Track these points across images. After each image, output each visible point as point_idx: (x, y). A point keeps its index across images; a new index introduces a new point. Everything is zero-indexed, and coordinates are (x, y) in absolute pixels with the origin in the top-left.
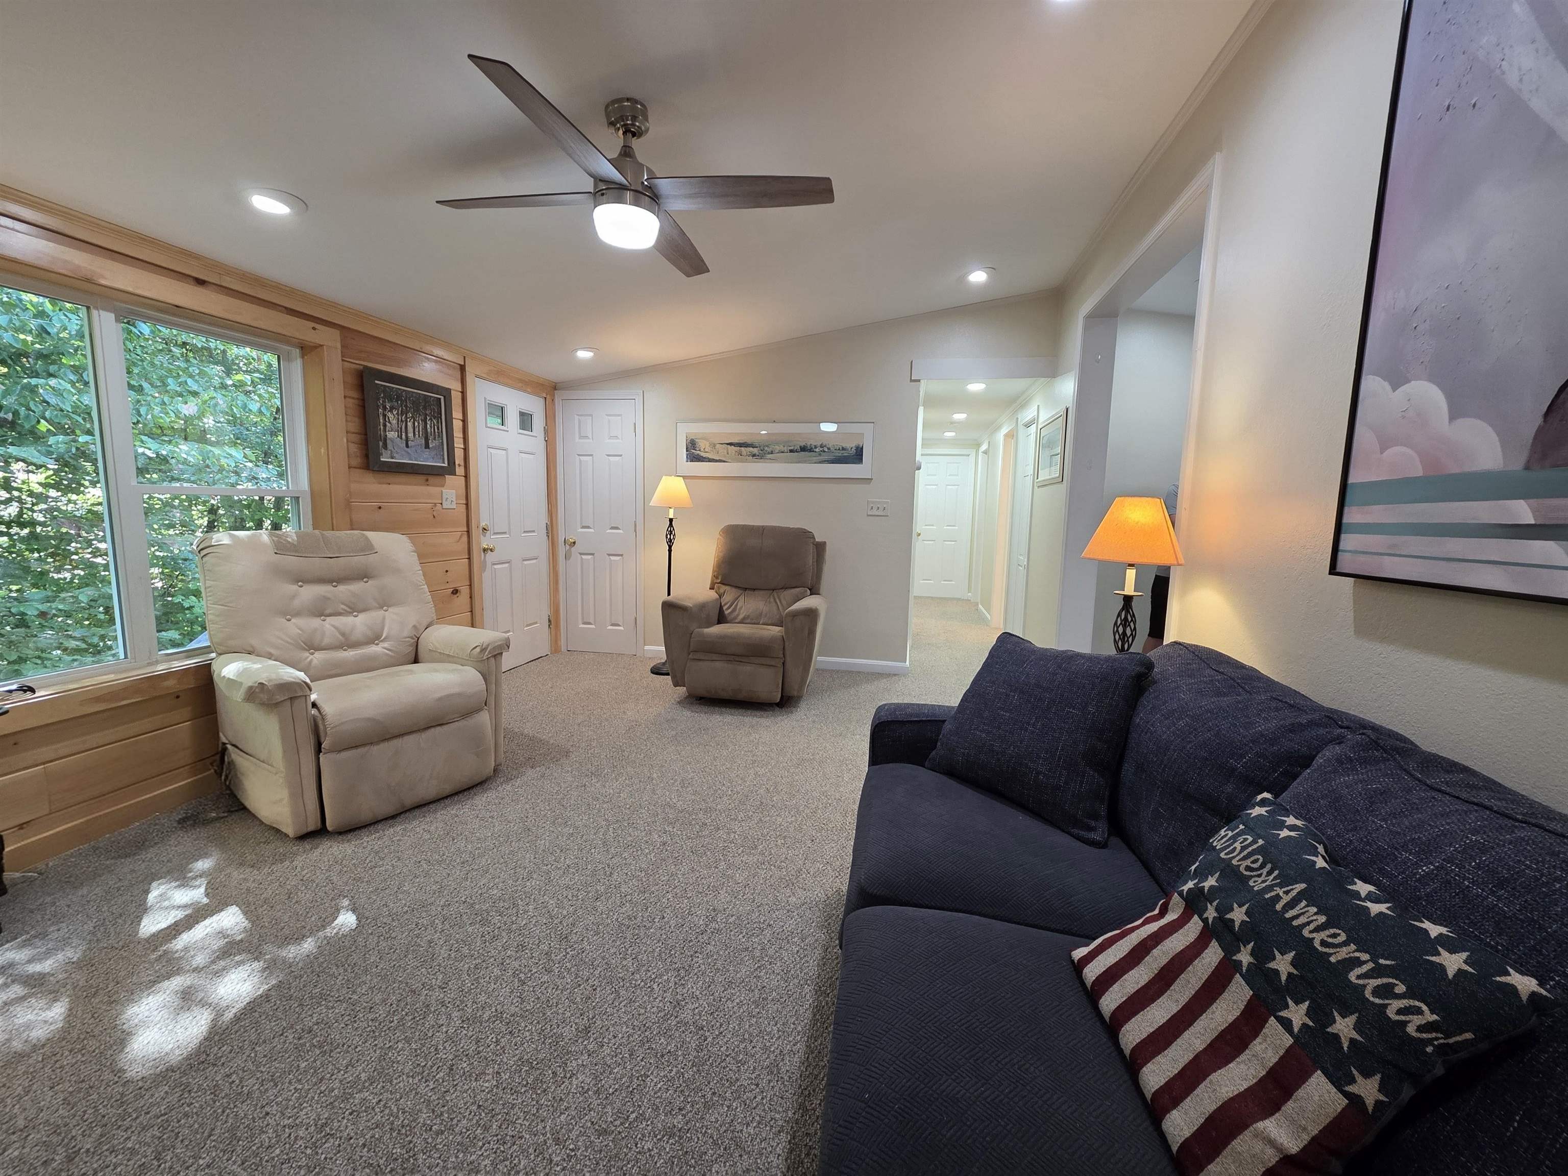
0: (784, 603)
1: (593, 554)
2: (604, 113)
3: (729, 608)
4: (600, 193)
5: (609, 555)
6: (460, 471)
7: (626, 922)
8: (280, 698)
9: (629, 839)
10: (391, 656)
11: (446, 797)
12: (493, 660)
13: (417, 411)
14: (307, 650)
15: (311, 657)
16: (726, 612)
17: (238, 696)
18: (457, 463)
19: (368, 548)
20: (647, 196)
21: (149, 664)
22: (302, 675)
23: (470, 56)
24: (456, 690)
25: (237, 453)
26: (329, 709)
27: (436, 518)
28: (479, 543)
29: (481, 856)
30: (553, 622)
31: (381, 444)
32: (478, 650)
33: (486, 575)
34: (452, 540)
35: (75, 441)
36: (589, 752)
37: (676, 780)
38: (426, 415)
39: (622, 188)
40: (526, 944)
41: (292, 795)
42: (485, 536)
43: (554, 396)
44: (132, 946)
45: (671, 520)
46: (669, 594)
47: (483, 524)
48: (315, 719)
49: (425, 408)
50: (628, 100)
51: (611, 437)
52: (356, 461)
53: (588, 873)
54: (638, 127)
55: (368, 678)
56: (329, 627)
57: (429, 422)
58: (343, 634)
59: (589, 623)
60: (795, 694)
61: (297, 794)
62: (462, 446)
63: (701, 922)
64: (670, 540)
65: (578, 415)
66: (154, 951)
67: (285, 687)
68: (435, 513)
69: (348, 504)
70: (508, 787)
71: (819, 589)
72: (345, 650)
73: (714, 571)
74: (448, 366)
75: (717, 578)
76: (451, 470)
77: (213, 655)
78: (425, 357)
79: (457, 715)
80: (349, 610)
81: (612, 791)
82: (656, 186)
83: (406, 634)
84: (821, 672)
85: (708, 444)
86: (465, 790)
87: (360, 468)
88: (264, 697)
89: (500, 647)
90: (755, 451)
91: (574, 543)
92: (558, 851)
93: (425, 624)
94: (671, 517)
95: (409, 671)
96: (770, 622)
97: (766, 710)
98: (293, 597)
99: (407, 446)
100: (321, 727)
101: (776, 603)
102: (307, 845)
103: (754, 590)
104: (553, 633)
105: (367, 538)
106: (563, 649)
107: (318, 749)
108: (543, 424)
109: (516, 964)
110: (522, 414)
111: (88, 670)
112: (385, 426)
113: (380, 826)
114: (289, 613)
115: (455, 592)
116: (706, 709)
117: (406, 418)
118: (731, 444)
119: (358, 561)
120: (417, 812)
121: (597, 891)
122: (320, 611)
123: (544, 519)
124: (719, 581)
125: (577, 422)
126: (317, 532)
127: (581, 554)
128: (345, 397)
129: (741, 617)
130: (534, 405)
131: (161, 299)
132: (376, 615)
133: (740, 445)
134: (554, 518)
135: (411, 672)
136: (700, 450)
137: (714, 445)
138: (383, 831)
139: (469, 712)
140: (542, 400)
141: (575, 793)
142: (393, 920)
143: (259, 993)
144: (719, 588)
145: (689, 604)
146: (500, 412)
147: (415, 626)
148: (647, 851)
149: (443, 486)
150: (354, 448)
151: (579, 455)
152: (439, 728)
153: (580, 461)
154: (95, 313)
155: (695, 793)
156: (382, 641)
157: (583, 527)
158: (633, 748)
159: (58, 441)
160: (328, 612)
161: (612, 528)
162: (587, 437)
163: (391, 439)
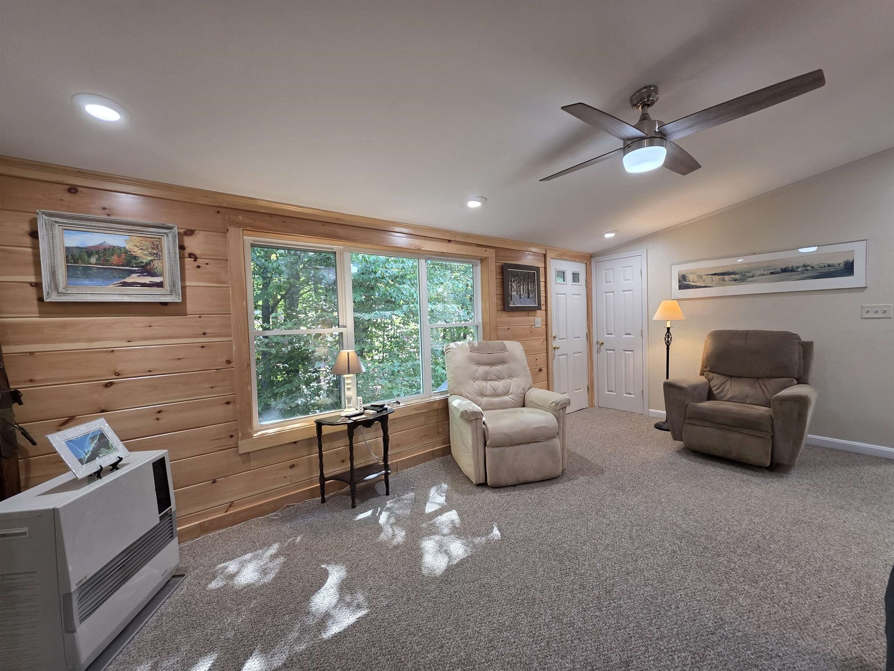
0: (770, 388)
1: (614, 350)
2: (629, 101)
3: (717, 389)
4: (628, 147)
5: (625, 351)
6: (543, 307)
7: (650, 598)
8: (472, 418)
9: (648, 540)
10: (513, 402)
11: (538, 482)
12: (561, 410)
13: (525, 280)
14: (480, 396)
15: (482, 399)
16: (715, 392)
17: (458, 415)
18: (542, 304)
19: (504, 349)
20: (659, 137)
21: (430, 396)
22: (480, 408)
23: (562, 108)
24: (543, 425)
25: (455, 306)
26: (489, 426)
27: (532, 333)
28: (552, 345)
29: (557, 521)
30: (590, 389)
31: (510, 298)
32: (554, 404)
33: (555, 362)
34: (538, 343)
35: (409, 306)
36: (616, 473)
37: (680, 508)
38: (529, 282)
39: (642, 138)
40: (585, 586)
41: (475, 464)
42: (555, 341)
43: (591, 261)
44: (423, 515)
45: (668, 329)
46: (667, 378)
47: (554, 335)
48: (484, 429)
49: (528, 279)
50: (645, 88)
51: (625, 280)
52: (500, 307)
53: (621, 554)
54: (651, 100)
55: (505, 413)
56: (489, 386)
57: (530, 285)
58: (494, 390)
59: (612, 391)
60: (786, 462)
61: (477, 464)
62: (544, 295)
63: (710, 625)
64: (668, 342)
65: (605, 270)
66: (430, 520)
67: (474, 413)
68: (531, 330)
69: (496, 328)
70: (570, 484)
71: (807, 380)
72: (495, 397)
73: (703, 363)
74: (539, 256)
75: (706, 368)
76: (539, 308)
77: (449, 395)
78: (529, 254)
79: (544, 438)
80: (497, 378)
81: (633, 503)
82: (664, 129)
83: (520, 392)
84: (813, 447)
85: (695, 276)
86: (547, 480)
87: (501, 311)
88: (466, 417)
89: (565, 403)
90: (737, 276)
91: (603, 343)
92: (601, 533)
93: (528, 387)
94: (668, 326)
95: (521, 411)
96: (756, 403)
97: (755, 471)
98: (476, 371)
99: (520, 298)
100: (486, 434)
101: (762, 388)
102: (480, 489)
103: (740, 377)
104: (590, 395)
105: (504, 345)
106: (596, 405)
107: (485, 445)
108: (585, 278)
109: (580, 596)
110: (573, 274)
111: (412, 397)
112: (511, 289)
113: (508, 489)
114: (474, 379)
115: (540, 370)
116: (700, 460)
117: (520, 284)
118: (715, 274)
119: (501, 355)
120: (525, 486)
121: (627, 569)
122: (485, 379)
123: (585, 331)
124: (708, 370)
125: (604, 274)
126: (485, 341)
127: (606, 350)
128: (496, 279)
129: (728, 397)
130: (580, 268)
131: (438, 251)
132: (508, 381)
133: (723, 274)
134: (591, 330)
135: (522, 412)
136: (689, 281)
137: (701, 277)
138: (510, 492)
139: (550, 438)
140: (584, 265)
141: (609, 498)
142: (517, 543)
143: (464, 557)
144: (708, 375)
145: (685, 385)
146: (562, 274)
147: (523, 388)
148: (662, 553)
149: (535, 316)
150: (499, 301)
151: (605, 293)
152: (535, 443)
153: (606, 296)
154: (420, 260)
155: (697, 521)
156: (510, 394)
157: (608, 334)
158: (646, 477)
159: (405, 307)
160: (488, 379)
161: (626, 334)
162: (610, 282)
163: (514, 296)
